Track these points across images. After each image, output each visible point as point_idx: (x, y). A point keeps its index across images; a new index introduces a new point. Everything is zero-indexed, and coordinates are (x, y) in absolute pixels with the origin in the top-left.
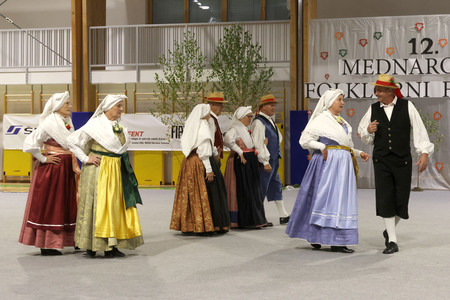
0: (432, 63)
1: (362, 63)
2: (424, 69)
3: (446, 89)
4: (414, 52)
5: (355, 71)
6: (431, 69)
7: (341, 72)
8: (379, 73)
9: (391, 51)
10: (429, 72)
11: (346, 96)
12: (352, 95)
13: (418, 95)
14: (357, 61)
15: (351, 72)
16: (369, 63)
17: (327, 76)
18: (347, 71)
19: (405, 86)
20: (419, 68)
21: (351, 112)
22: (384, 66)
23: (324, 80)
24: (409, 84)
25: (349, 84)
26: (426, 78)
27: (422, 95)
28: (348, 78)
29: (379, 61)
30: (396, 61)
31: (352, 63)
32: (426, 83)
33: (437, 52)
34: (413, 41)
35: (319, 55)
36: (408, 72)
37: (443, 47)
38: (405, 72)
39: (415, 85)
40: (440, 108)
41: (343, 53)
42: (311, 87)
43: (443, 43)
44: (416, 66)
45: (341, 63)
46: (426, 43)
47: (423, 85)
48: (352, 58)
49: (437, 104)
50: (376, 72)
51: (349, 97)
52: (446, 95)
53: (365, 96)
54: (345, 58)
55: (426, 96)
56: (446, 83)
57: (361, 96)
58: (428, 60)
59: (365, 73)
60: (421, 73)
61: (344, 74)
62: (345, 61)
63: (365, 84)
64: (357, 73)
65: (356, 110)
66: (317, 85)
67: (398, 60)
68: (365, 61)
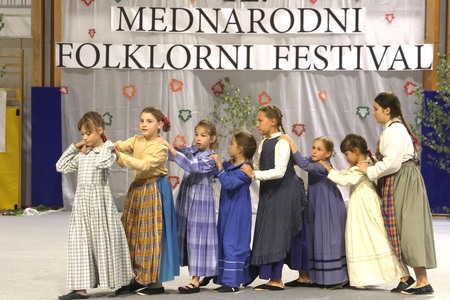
0: (257, 16)
1: (147, 12)
2: (246, 27)
3: (278, 57)
5: (136, 25)
6: (256, 25)
7: (114, 26)
8: (174, 30)
10: (252, 31)
11: (123, 65)
12: (131, 64)
13: (236, 65)
14: (141, 10)
15: (130, 26)
16: (159, 13)
17: (92, 32)
18: (124, 25)
19: (215, 50)
20: (237, 23)
21: (130, 91)
22: (183, 18)
23: (87, 38)
24: (221, 49)
25: (127, 46)
26: (247, 39)
27: (242, 65)
28: (126, 36)
29: (174, 10)
30: (201, 12)
31: (132, 12)
32: (248, 47)
36: (220, 29)
38: (216, 29)
39: (230, 50)
40: (268, 86)
42: (66, 49)
44: (233, 20)
45: (115, 12)
47: (243, 50)
48: (133, 5)
49: (264, 81)
50: (170, 28)
51: (127, 66)
52: (277, 67)
53: (152, 66)
54: (120, 4)
55: (248, 67)
56: (278, 48)
57: (146, 65)
58: (252, 11)
59: (153, 29)
60: (240, 31)
61: (120, 29)
62: (122, 9)
63: (152, 47)
64: (141, 28)
65: (138, 87)
66: (76, 47)
67: (205, 10)
68: (154, 9)
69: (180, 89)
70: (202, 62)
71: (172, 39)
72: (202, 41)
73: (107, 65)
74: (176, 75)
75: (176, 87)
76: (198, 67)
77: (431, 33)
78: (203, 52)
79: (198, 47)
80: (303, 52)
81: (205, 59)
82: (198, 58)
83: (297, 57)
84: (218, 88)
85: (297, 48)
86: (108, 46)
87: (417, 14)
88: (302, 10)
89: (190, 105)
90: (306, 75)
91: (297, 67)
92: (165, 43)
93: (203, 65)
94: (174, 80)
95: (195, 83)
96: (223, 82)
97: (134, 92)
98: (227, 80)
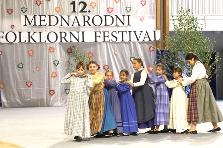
0: (87, 19)
1: (38, 18)
2: (82, 23)
3: (96, 37)
4: (74, 11)
5: (33, 23)
6: (86, 23)
7: (23, 24)
8: (50, 25)
9: (58, 10)
10: (84, 25)
11: (27, 41)
12: (31, 41)
13: (78, 40)
14: (35, 16)
15: (30, 24)
16: (43, 18)
17: (12, 27)
18: (27, 23)
20: (78, 22)
21: (31, 53)
22: (54, 20)
23: (10, 29)
24: (71, 33)
25: (29, 33)
26: (82, 29)
27: (81, 40)
28: (28, 28)
29: (50, 16)
30: (62, 17)
31: (31, 17)
32: (83, 32)
33: (89, 11)
34: (73, 3)
35: (5, 11)
36: (71, 25)
37: (93, 8)
38: (68, 25)
39: (75, 33)
40: (92, 50)
41: (24, 10)
42: (1, 34)
43: (93, 5)
44: (76, 21)
45: (23, 17)
46: (82, 5)
47: (81, 34)
48: (31, 14)
49: (90, 47)
50: (48, 24)
51: (29, 41)
52: (96, 41)
53: (40, 41)
54: (25, 14)
55: (83, 41)
56: (96, 32)
57: (38, 41)
58: (84, 16)
59: (41, 25)
60: (79, 25)
61: (25, 25)
62: (26, 16)
63: (40, 33)
64: (35, 25)
65: (35, 51)
66: (5, 33)
67: (63, 16)
68: (40, 16)
69: (54, 51)
70: (63, 39)
71: (49, 29)
72: (62, 30)
73: (20, 41)
74: (51, 45)
75: (52, 50)
76: (61, 41)
77: (159, 26)
78: (63, 35)
79: (61, 33)
80: (106, 34)
81: (64, 38)
82: (61, 38)
83: (104, 37)
84: (69, 51)
85: (104, 32)
86: (20, 33)
87: (153, 17)
88: (106, 16)
89: (58, 58)
90: (108, 44)
91: (104, 41)
92: (46, 31)
93: (63, 40)
94: (50, 48)
95: (60, 48)
96: (72, 48)
97: (33, 53)
98: (74, 47)
